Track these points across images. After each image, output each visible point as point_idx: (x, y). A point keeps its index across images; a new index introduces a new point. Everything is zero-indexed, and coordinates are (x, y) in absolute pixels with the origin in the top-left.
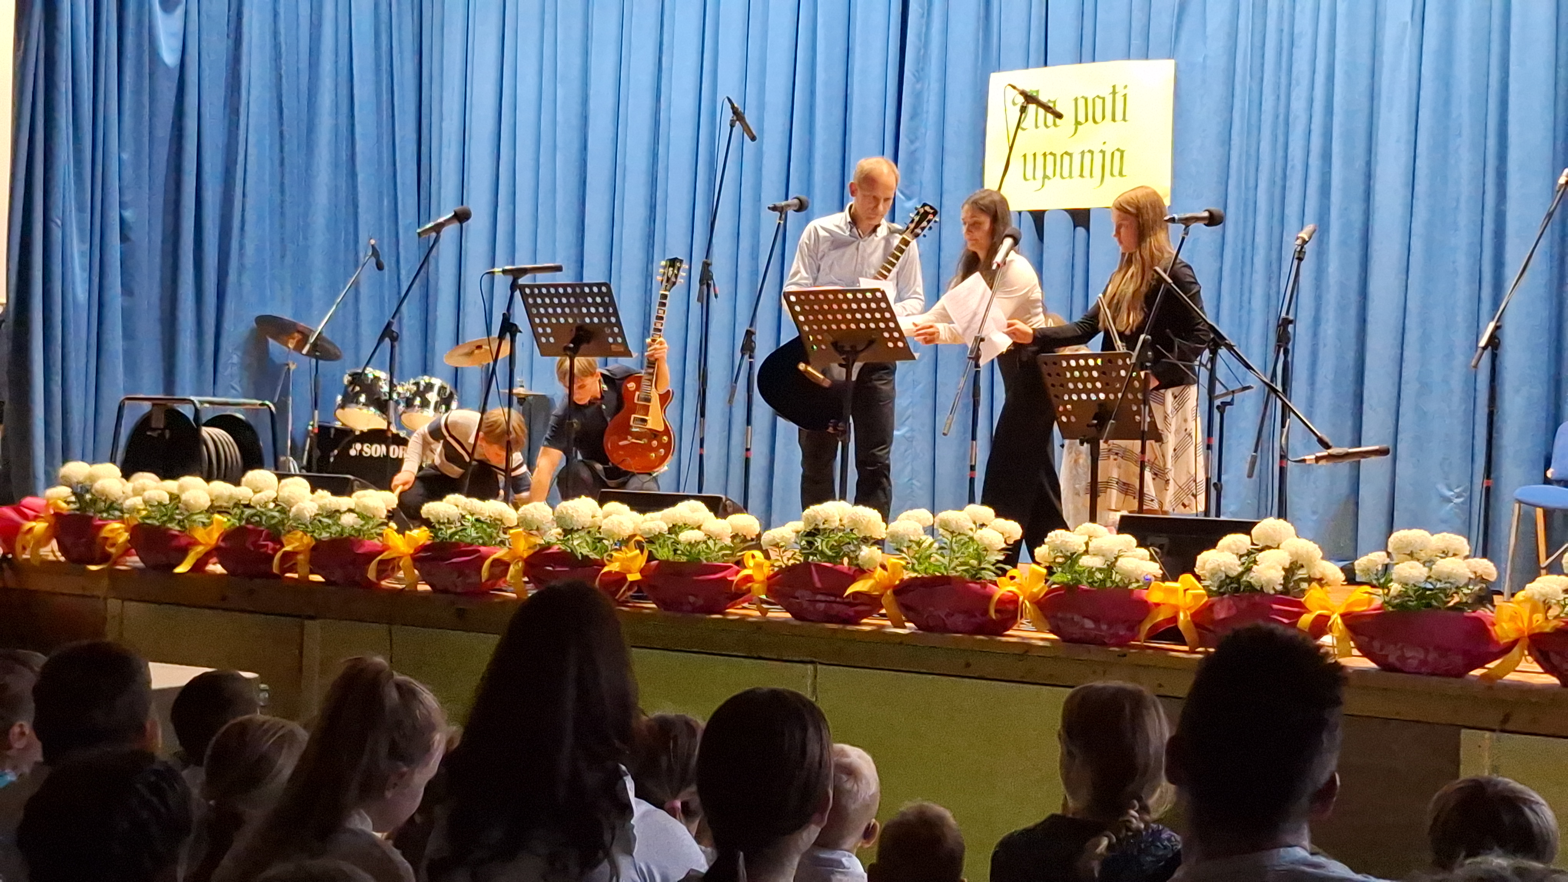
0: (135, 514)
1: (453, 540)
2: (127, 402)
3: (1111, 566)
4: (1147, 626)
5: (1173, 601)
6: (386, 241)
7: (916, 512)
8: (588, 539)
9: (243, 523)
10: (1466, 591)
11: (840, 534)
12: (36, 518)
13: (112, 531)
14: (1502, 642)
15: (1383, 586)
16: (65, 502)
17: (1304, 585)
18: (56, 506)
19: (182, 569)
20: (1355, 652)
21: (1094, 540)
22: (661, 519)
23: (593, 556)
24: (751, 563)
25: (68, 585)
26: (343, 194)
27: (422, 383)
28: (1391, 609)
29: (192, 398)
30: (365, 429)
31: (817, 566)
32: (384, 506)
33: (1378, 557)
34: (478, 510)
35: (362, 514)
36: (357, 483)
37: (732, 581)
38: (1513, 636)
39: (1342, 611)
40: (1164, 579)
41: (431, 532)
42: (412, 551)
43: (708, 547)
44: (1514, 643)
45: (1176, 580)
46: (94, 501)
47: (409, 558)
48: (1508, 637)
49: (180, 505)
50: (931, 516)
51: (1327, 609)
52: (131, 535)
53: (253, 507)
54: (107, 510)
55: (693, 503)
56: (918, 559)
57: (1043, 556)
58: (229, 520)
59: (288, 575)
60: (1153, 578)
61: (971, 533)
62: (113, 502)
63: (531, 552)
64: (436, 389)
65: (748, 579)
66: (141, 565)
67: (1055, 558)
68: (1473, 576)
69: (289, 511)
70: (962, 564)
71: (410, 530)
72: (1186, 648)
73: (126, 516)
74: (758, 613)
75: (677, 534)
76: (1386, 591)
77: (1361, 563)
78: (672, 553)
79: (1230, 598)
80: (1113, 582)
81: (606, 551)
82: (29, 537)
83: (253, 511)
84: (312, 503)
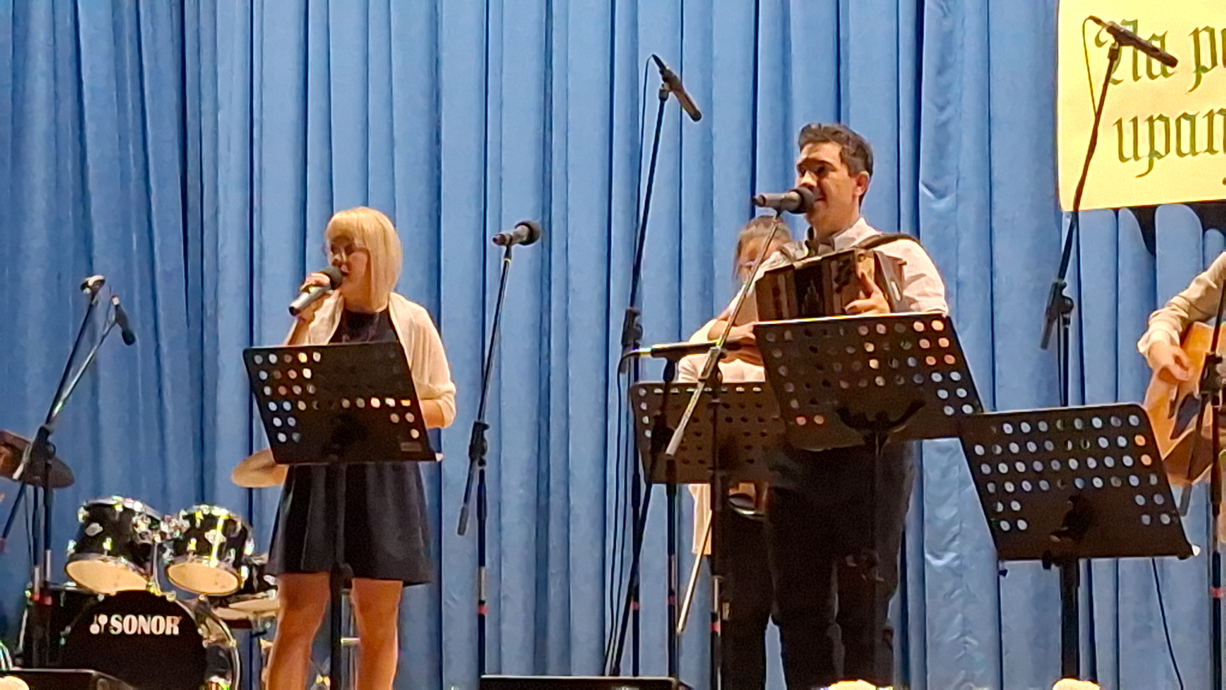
6: (137, 298)
27: (199, 516)
30: (113, 592)
36: (101, 680)
64: (220, 524)
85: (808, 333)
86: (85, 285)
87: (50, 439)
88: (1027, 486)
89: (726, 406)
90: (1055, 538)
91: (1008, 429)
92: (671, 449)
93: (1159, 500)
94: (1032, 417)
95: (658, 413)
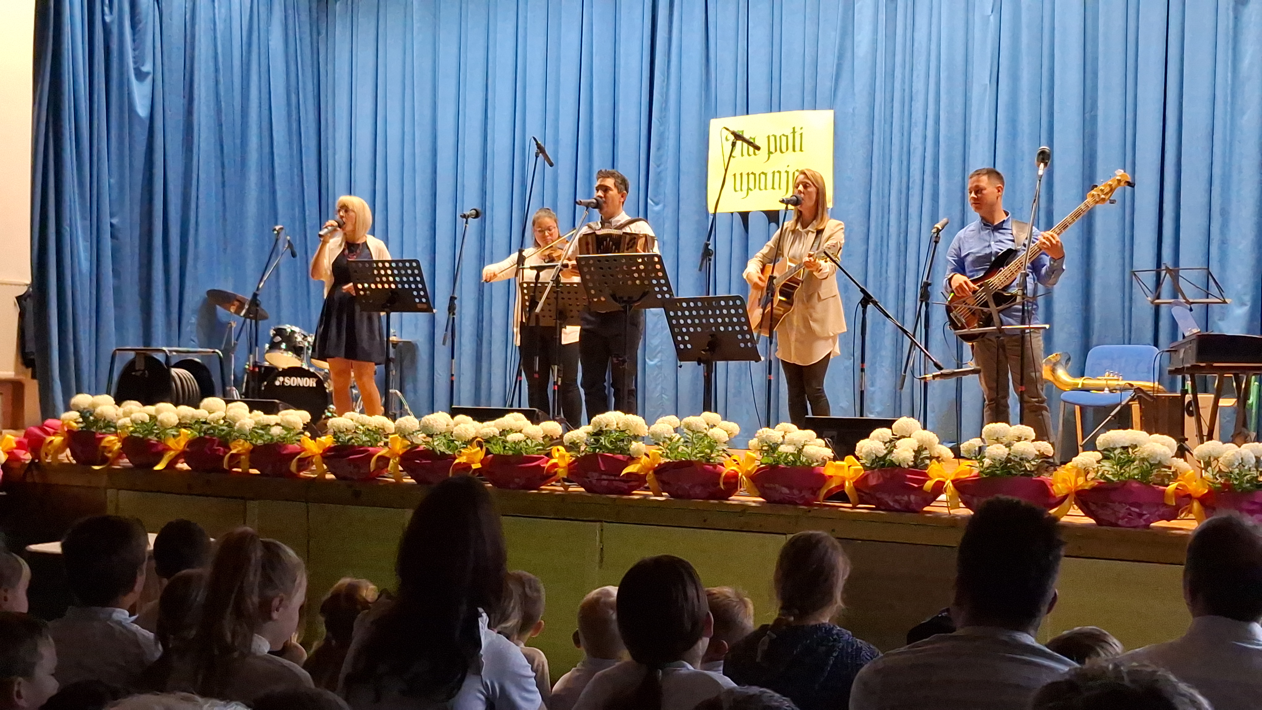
0: (126, 430)
1: (350, 443)
2: (117, 352)
3: (800, 451)
4: (824, 491)
5: (841, 474)
7: (668, 417)
8: (445, 441)
9: (202, 434)
10: (1033, 463)
11: (617, 434)
12: (55, 434)
13: (109, 442)
14: (1057, 496)
15: (981, 461)
16: (75, 422)
17: (928, 461)
18: (69, 425)
19: (157, 468)
20: (961, 505)
21: (788, 434)
22: (494, 426)
23: (448, 452)
24: (557, 455)
25: (78, 481)
26: (267, 204)
28: (984, 476)
29: (164, 348)
30: (286, 367)
31: (601, 455)
32: (301, 421)
33: (976, 442)
34: (367, 422)
35: (286, 427)
36: (281, 405)
37: (544, 467)
38: (1065, 492)
39: (953, 478)
40: (835, 459)
41: (334, 438)
42: (321, 452)
43: (527, 444)
44: (1065, 497)
45: (843, 460)
46: (96, 421)
47: (319, 456)
48: (1061, 493)
49: (157, 423)
50: (678, 420)
51: (943, 477)
52: (123, 444)
53: (209, 423)
54: (104, 428)
55: (516, 414)
56: (670, 450)
57: (754, 446)
58: (192, 433)
59: (235, 470)
60: (828, 459)
61: (705, 431)
62: (109, 422)
63: (405, 450)
65: (555, 465)
66: (131, 465)
67: (762, 447)
68: (1038, 453)
69: (234, 426)
70: (700, 452)
71: (320, 437)
72: (850, 505)
73: (119, 431)
74: (562, 489)
75: (506, 437)
76: (981, 464)
77: (964, 446)
78: (502, 449)
79: (879, 470)
80: (801, 462)
81: (457, 448)
82: (49, 447)
83: (209, 426)
84: (250, 420)
85: (599, 261)
86: (275, 230)
87: (258, 298)
88: (692, 330)
89: (562, 293)
90: (703, 352)
91: (684, 305)
92: (538, 310)
93: (748, 337)
94: (695, 300)
95: (532, 294)
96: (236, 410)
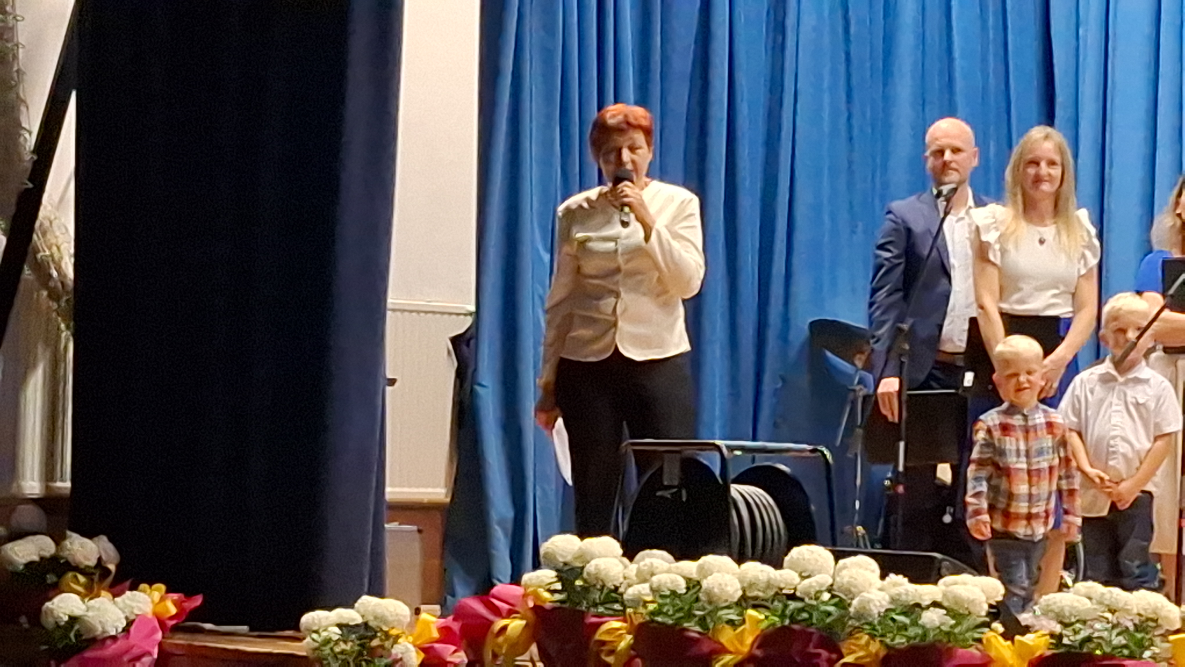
0: (641, 610)
1: (1085, 650)
9: (787, 622)
12: (510, 614)
13: (610, 632)
16: (549, 591)
18: (537, 596)
29: (718, 442)
32: (984, 598)
34: (1121, 605)
35: (953, 610)
36: (945, 565)
41: (1051, 637)
42: (1025, 666)
46: (586, 589)
49: (701, 597)
52: (635, 638)
53: (802, 600)
54: (602, 604)
58: (767, 617)
62: (611, 591)
69: (850, 605)
71: (1021, 633)
73: (629, 610)
82: (501, 639)
83: (800, 605)
84: (882, 594)
96: (854, 571)
